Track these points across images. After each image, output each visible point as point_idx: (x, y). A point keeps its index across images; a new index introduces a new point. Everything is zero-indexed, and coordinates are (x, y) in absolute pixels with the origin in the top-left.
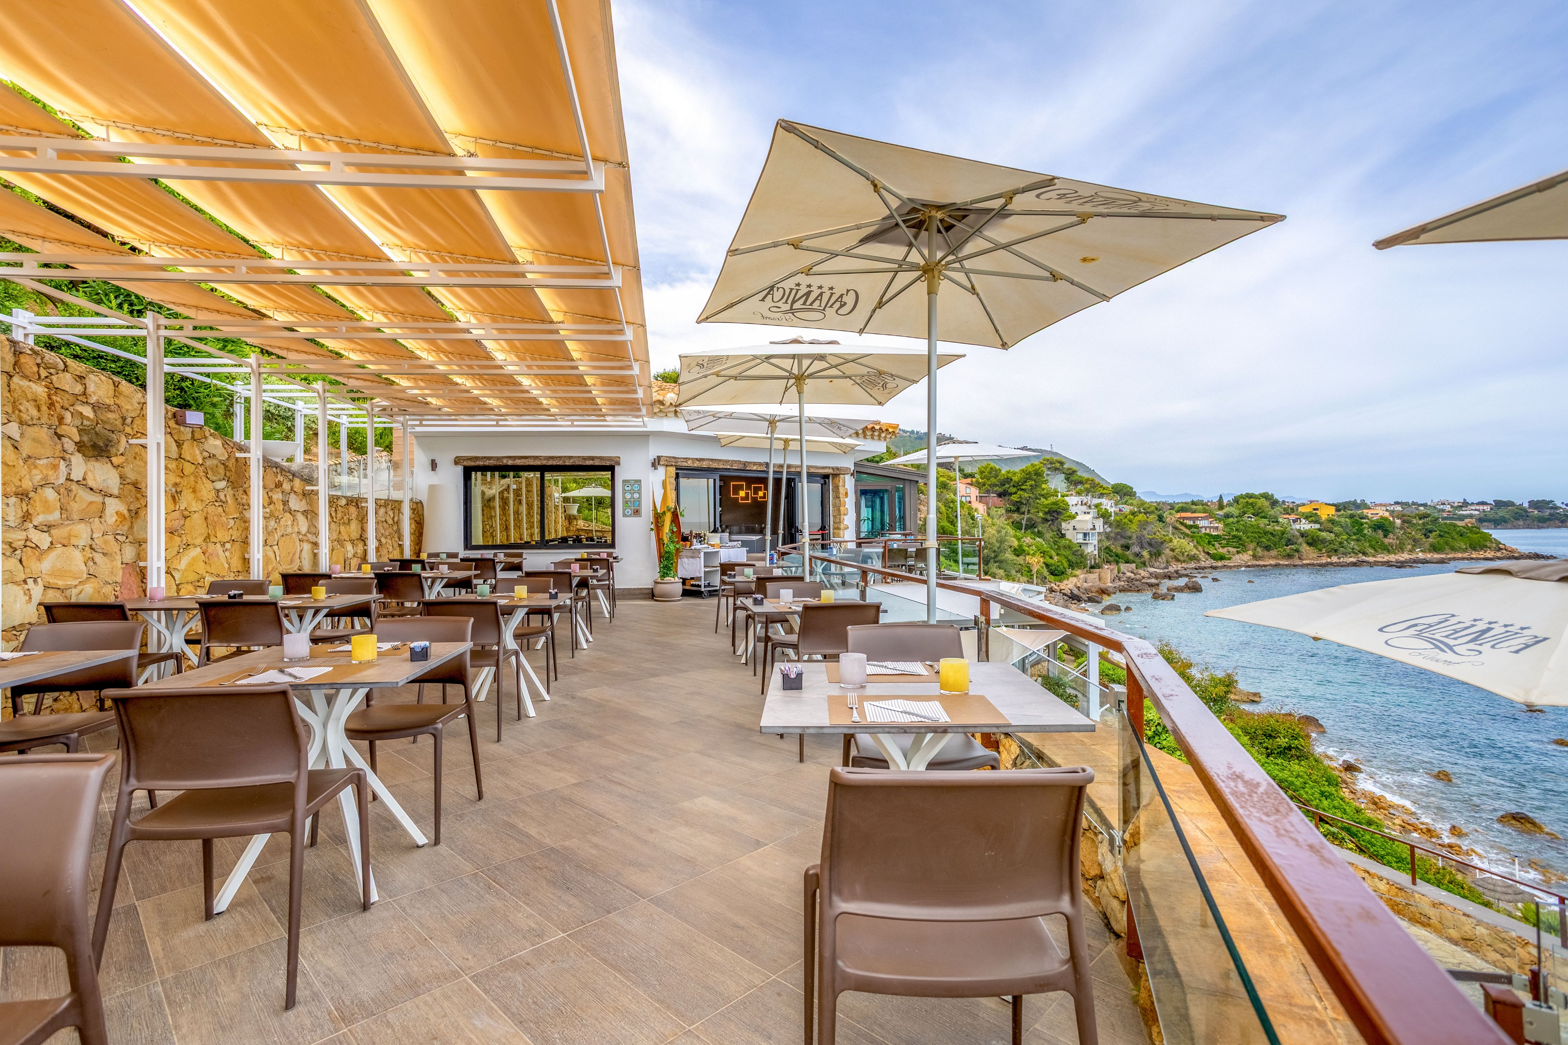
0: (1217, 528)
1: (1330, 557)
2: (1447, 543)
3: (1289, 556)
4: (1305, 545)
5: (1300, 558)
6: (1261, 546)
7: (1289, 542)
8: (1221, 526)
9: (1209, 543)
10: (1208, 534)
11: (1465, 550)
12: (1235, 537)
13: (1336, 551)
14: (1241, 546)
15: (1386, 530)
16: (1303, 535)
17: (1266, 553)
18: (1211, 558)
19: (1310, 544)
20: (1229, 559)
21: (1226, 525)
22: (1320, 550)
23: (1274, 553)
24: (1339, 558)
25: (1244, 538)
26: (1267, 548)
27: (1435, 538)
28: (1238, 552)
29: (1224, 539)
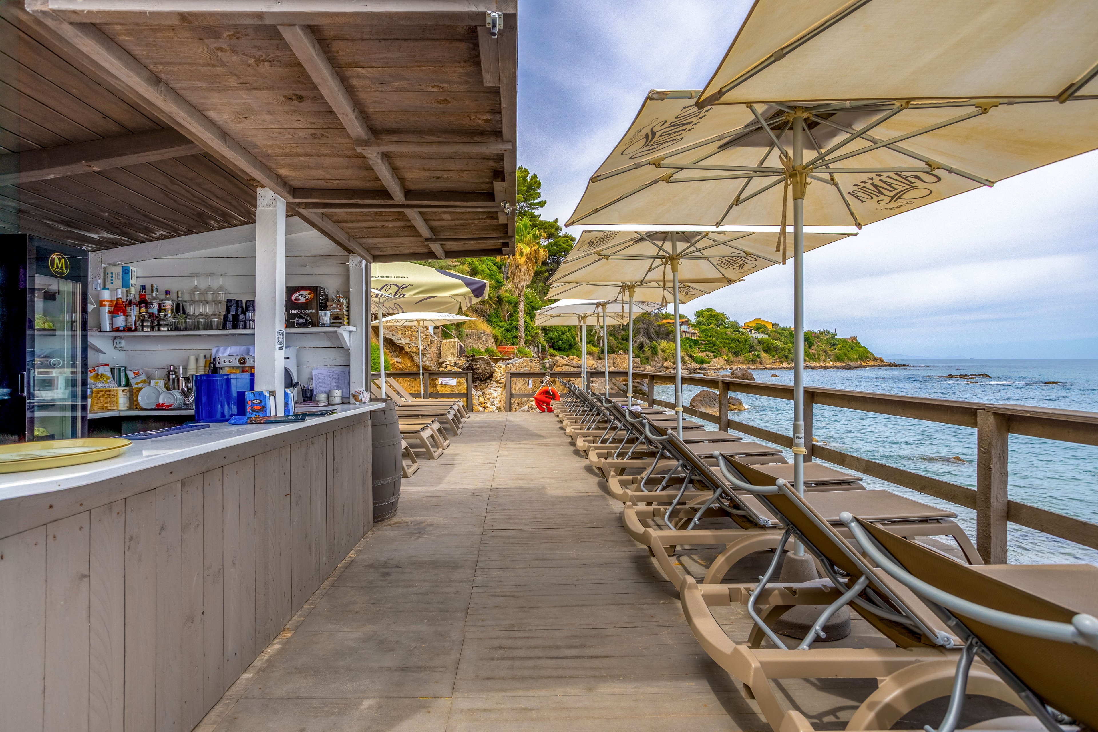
0: (694, 334)
1: (782, 362)
2: (845, 355)
3: (753, 362)
4: (762, 352)
5: (761, 363)
6: (732, 352)
7: (752, 348)
8: (697, 332)
9: (690, 346)
10: (688, 339)
11: (856, 360)
12: (709, 342)
13: (786, 357)
14: (717, 352)
15: (810, 342)
16: (760, 342)
17: (736, 358)
18: (694, 361)
19: (766, 351)
20: (709, 363)
21: (702, 331)
22: (774, 356)
23: (741, 358)
24: (789, 364)
25: (718, 343)
26: (736, 354)
27: (839, 350)
28: (715, 357)
29: (702, 344)
